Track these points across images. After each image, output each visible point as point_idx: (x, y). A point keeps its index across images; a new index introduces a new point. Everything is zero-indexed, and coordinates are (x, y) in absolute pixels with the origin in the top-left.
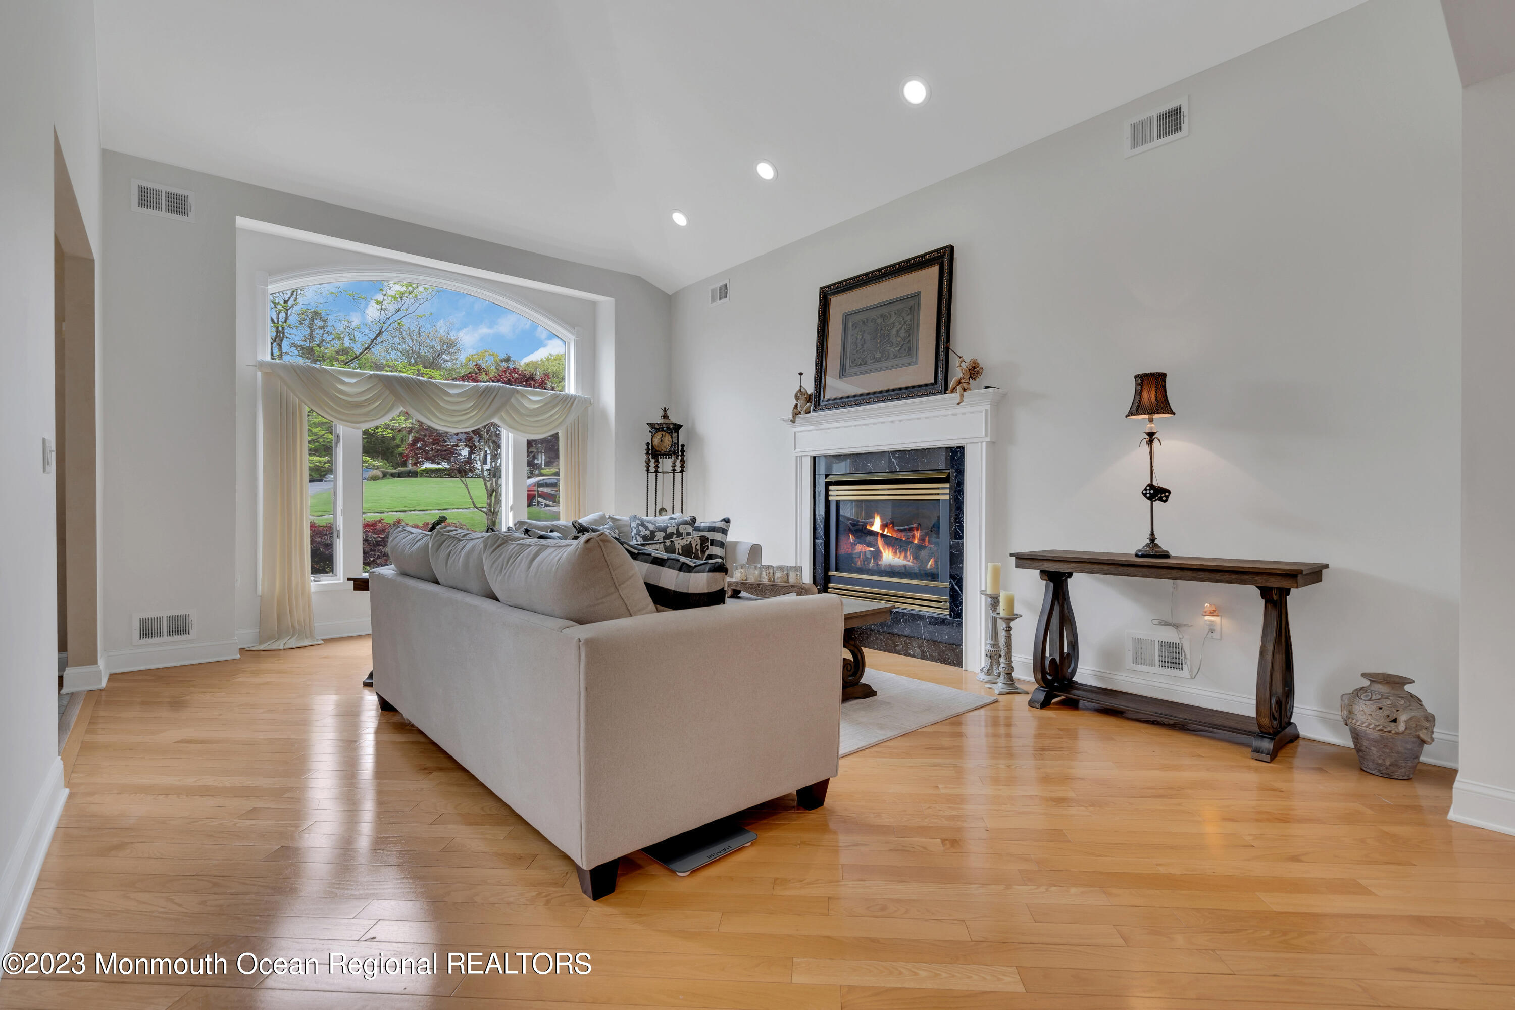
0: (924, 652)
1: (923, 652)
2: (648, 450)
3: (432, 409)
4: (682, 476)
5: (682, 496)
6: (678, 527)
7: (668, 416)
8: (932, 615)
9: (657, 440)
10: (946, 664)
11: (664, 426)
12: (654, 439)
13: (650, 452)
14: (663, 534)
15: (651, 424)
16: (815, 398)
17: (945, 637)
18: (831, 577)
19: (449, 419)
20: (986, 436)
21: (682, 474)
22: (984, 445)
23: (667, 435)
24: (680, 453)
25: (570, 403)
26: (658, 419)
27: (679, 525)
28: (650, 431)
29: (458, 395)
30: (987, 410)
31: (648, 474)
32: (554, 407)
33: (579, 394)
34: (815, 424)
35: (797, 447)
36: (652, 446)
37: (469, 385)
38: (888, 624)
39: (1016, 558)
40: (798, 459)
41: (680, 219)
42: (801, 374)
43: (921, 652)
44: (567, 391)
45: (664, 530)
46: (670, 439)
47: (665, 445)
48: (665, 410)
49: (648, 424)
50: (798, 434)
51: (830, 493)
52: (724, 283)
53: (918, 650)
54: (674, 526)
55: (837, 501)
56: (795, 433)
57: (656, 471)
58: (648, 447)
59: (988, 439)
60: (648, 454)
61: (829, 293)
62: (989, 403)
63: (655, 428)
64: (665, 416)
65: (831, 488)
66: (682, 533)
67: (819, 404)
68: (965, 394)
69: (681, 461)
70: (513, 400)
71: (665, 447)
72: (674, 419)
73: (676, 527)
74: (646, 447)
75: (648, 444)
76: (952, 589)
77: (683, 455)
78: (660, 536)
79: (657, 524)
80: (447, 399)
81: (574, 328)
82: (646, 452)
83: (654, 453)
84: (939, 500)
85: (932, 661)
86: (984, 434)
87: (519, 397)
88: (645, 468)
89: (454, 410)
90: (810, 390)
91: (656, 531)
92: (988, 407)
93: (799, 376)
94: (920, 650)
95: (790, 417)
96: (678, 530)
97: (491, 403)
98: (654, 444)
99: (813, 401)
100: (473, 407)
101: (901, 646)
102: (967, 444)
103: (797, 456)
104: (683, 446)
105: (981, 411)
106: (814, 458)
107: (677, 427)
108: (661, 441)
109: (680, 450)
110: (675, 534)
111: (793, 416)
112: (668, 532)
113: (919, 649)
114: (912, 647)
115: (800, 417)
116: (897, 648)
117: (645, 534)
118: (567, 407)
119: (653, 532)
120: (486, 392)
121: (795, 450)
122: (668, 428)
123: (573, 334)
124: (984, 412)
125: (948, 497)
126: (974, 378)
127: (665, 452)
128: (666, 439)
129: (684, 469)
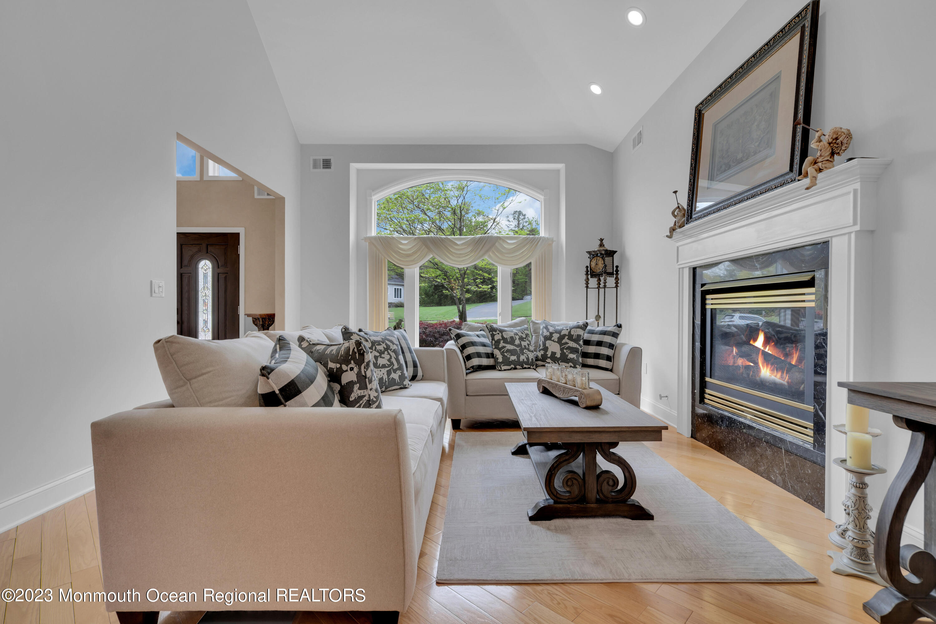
0: (786, 482)
1: (784, 481)
2: (587, 271)
3: (447, 253)
4: (617, 290)
5: (617, 306)
6: (570, 330)
7: (604, 245)
8: (795, 441)
9: (593, 264)
10: (809, 503)
11: (598, 252)
12: (591, 263)
13: (589, 273)
14: (558, 335)
15: (589, 252)
16: (687, 213)
17: (808, 471)
18: (707, 382)
19: (456, 259)
20: (855, 223)
21: (617, 289)
22: (853, 236)
23: (601, 259)
24: (615, 273)
25: (536, 243)
26: (595, 247)
27: (571, 329)
28: (589, 257)
29: (462, 244)
30: (855, 191)
31: (587, 290)
32: (524, 246)
33: (547, 236)
34: (691, 237)
35: (680, 259)
36: (591, 269)
37: (470, 237)
38: (751, 440)
39: (849, 390)
40: (681, 269)
41: (596, 89)
42: (675, 192)
43: (783, 481)
44: (541, 235)
45: (559, 332)
46: (603, 262)
47: (599, 267)
48: (601, 240)
49: (587, 252)
50: (680, 248)
51: (708, 302)
52: (638, 131)
53: (779, 477)
54: (567, 330)
55: (712, 309)
56: (678, 248)
57: (605, 287)
58: (587, 269)
59: (857, 228)
60: (587, 274)
61: (702, 108)
62: (859, 180)
63: (593, 255)
64: (601, 245)
65: (708, 297)
66: (573, 335)
67: (691, 218)
68: (820, 175)
69: (615, 279)
70: (497, 244)
71: (599, 269)
72: (608, 246)
73: (569, 330)
74: (585, 269)
75: (587, 267)
76: (816, 415)
77: (617, 274)
78: (556, 336)
79: (557, 328)
80: (456, 247)
81: (543, 191)
82: (585, 273)
83: (591, 273)
84: (806, 307)
85: (794, 494)
86: (851, 221)
87: (501, 242)
88: (585, 285)
89: (461, 254)
90: (684, 204)
91: (554, 333)
92: (858, 186)
93: (674, 194)
94: (782, 478)
95: (668, 234)
96: (570, 332)
97: (482, 247)
98: (592, 266)
99: (686, 215)
100: (471, 251)
101: (763, 468)
102: (831, 237)
103: (679, 268)
104: (617, 267)
105: (849, 193)
106: (694, 269)
107: (611, 254)
108: (596, 264)
109: (615, 270)
110: (567, 336)
111: (670, 232)
112: (562, 334)
113: (781, 476)
114: (774, 472)
115: (676, 232)
116: (760, 469)
117: (546, 335)
118: (534, 246)
119: (551, 334)
120: (480, 240)
121: (677, 263)
122: (601, 254)
123: (542, 195)
124: (851, 196)
125: (813, 304)
126: (839, 153)
127: (600, 272)
128: (600, 262)
129: (619, 285)
